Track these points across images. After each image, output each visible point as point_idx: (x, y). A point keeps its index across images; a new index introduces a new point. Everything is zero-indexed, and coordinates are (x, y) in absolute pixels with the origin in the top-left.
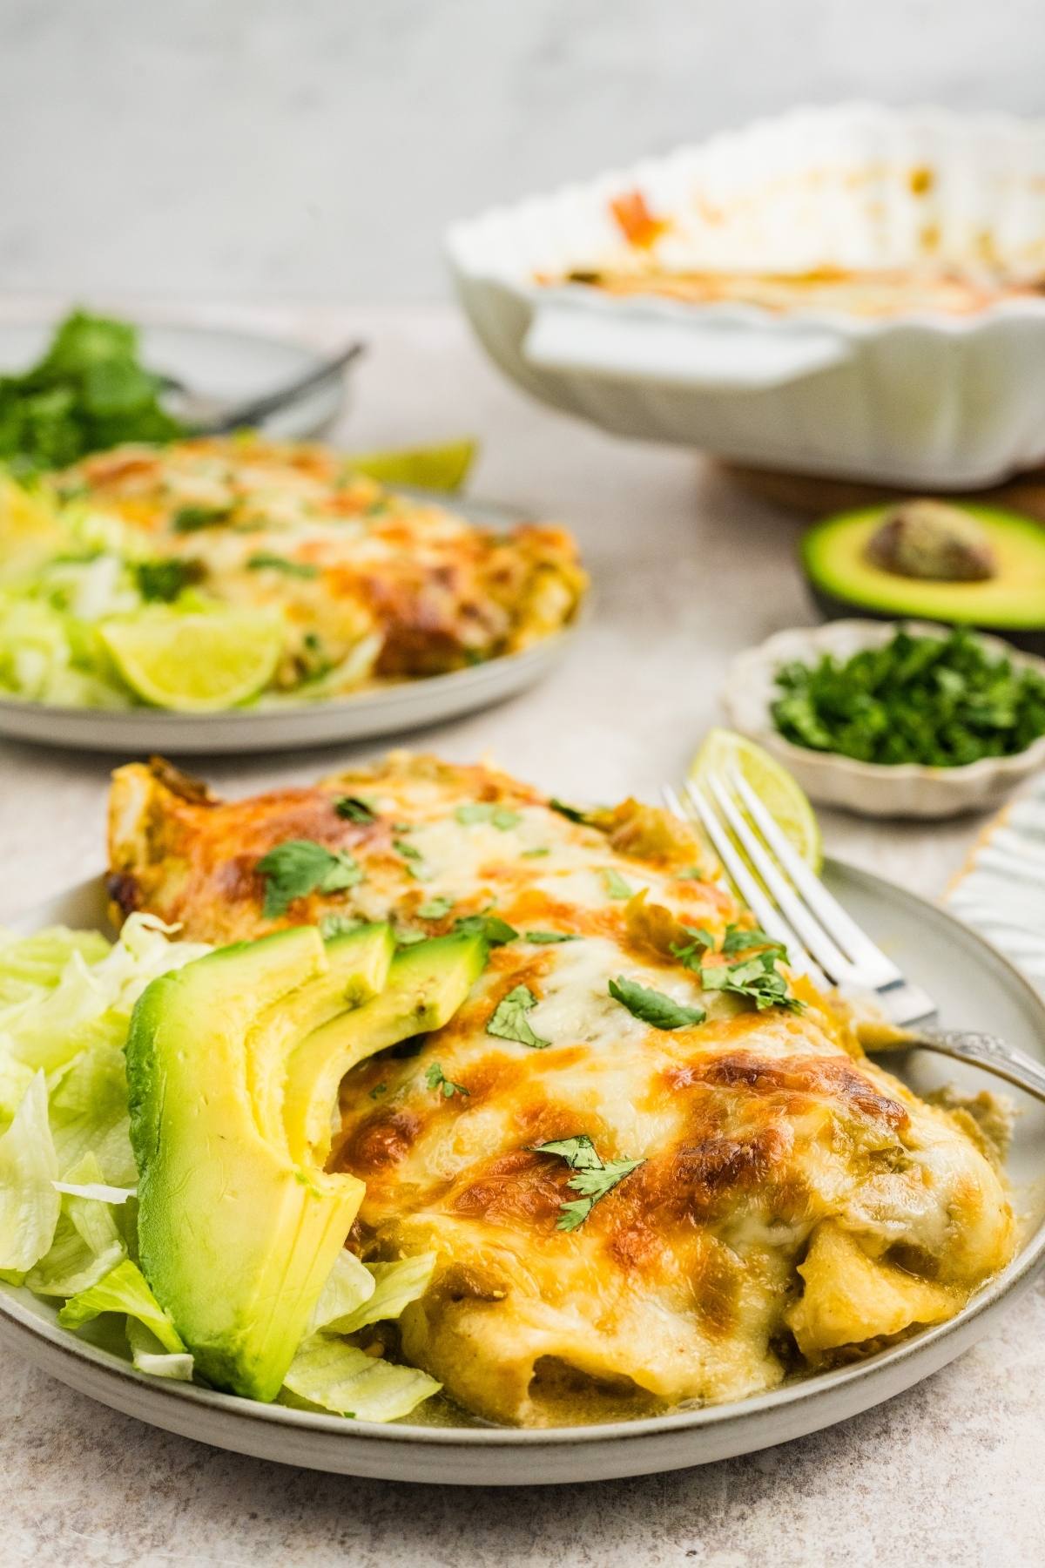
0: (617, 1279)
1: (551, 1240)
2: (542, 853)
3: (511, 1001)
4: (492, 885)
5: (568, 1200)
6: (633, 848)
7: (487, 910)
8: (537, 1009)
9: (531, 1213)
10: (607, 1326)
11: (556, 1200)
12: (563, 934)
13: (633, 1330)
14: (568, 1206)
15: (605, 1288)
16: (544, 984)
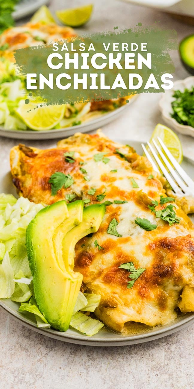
0: (141, 300)
1: (126, 291)
2: (115, 171)
3: (112, 223)
4: (104, 184)
5: (129, 281)
6: (137, 168)
7: (104, 193)
8: (118, 225)
9: (121, 284)
10: (139, 312)
11: (127, 281)
12: (122, 201)
13: (145, 312)
14: (129, 282)
15: (138, 303)
16: (119, 218)
